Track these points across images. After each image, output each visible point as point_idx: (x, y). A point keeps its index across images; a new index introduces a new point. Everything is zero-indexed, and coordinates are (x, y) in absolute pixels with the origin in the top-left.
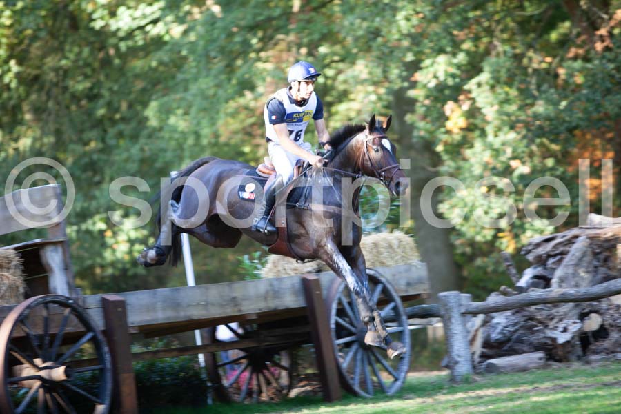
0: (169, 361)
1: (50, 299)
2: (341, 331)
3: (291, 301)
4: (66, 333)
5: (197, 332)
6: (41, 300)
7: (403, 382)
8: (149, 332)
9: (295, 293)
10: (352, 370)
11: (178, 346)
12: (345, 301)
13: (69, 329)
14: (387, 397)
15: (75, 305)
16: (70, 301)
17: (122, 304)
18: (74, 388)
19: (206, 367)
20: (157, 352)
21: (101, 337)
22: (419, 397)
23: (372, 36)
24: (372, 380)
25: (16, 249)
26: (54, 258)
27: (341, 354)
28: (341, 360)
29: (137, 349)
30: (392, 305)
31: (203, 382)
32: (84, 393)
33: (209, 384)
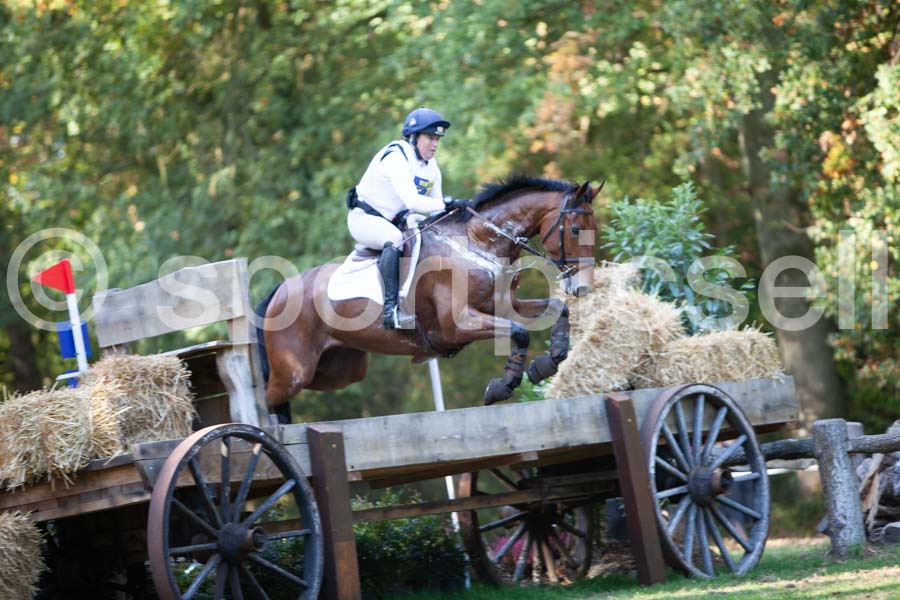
0: (405, 524)
1: (230, 430)
2: (664, 479)
3: (589, 432)
4: (253, 482)
5: (449, 480)
6: (217, 432)
7: (760, 556)
8: (377, 480)
9: (596, 422)
10: (680, 537)
11: (420, 501)
12: (670, 433)
13: (261, 475)
14: (734, 578)
15: (268, 440)
16: (262, 434)
17: (338, 438)
18: (267, 563)
19: (461, 531)
20: (390, 509)
21: (306, 487)
22: (783, 578)
23: (708, 32)
24: (711, 551)
25: (180, 356)
26: (237, 370)
27: (665, 513)
28: (664, 523)
29: (358, 504)
30: (742, 439)
31: (459, 554)
32: (281, 570)
33: (467, 558)
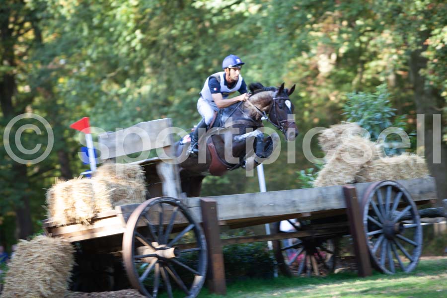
0: (247, 246)
1: (163, 200)
2: (371, 226)
3: (335, 204)
4: (175, 224)
5: (267, 226)
6: (158, 200)
7: (417, 264)
8: (234, 225)
9: (338, 198)
10: (379, 254)
11: (254, 235)
12: (374, 204)
13: (177, 222)
14: (405, 274)
15: (181, 205)
16: (177, 202)
17: (214, 204)
18: (180, 264)
19: (273, 251)
20: (239, 239)
21: (199, 228)
22: (429, 275)
23: (395, 12)
24: (394, 262)
25: (141, 164)
26: (167, 172)
27: (371, 242)
28: (371, 247)
29: (225, 236)
30: (408, 208)
31: (272, 261)
32: (187, 267)
33: (276, 263)
